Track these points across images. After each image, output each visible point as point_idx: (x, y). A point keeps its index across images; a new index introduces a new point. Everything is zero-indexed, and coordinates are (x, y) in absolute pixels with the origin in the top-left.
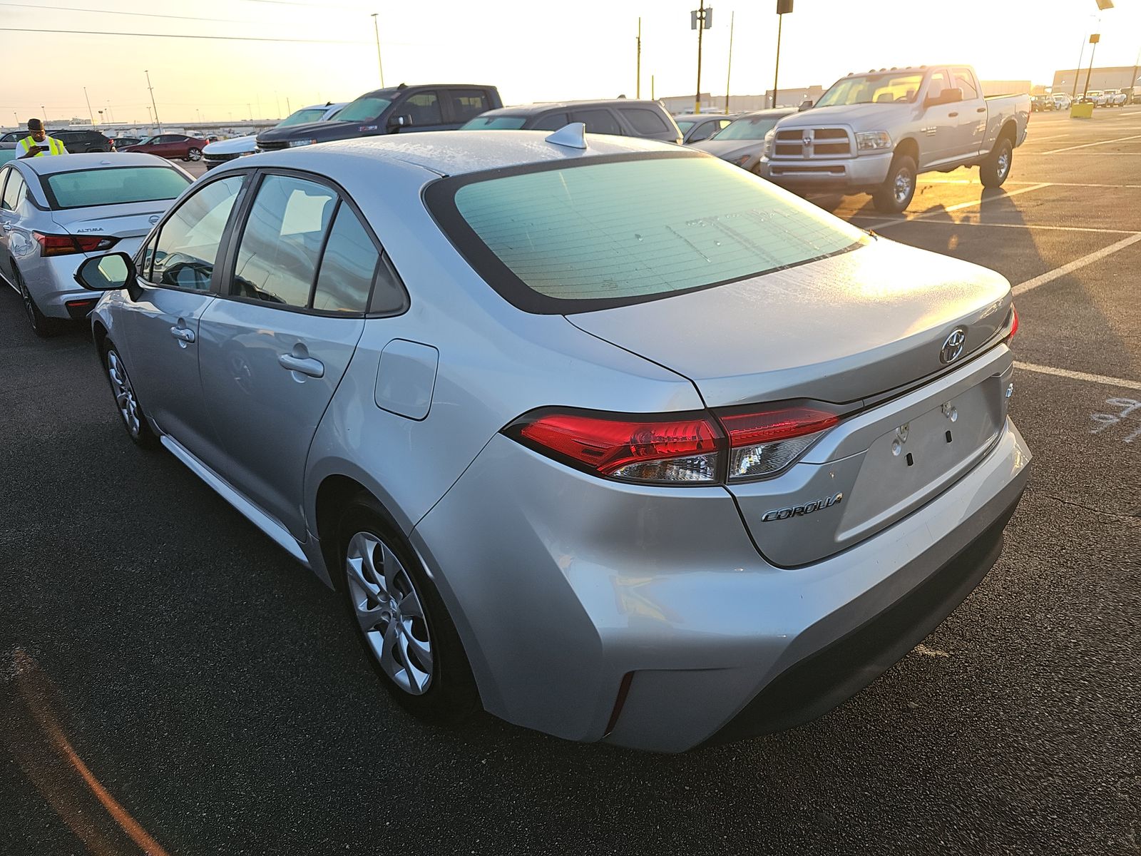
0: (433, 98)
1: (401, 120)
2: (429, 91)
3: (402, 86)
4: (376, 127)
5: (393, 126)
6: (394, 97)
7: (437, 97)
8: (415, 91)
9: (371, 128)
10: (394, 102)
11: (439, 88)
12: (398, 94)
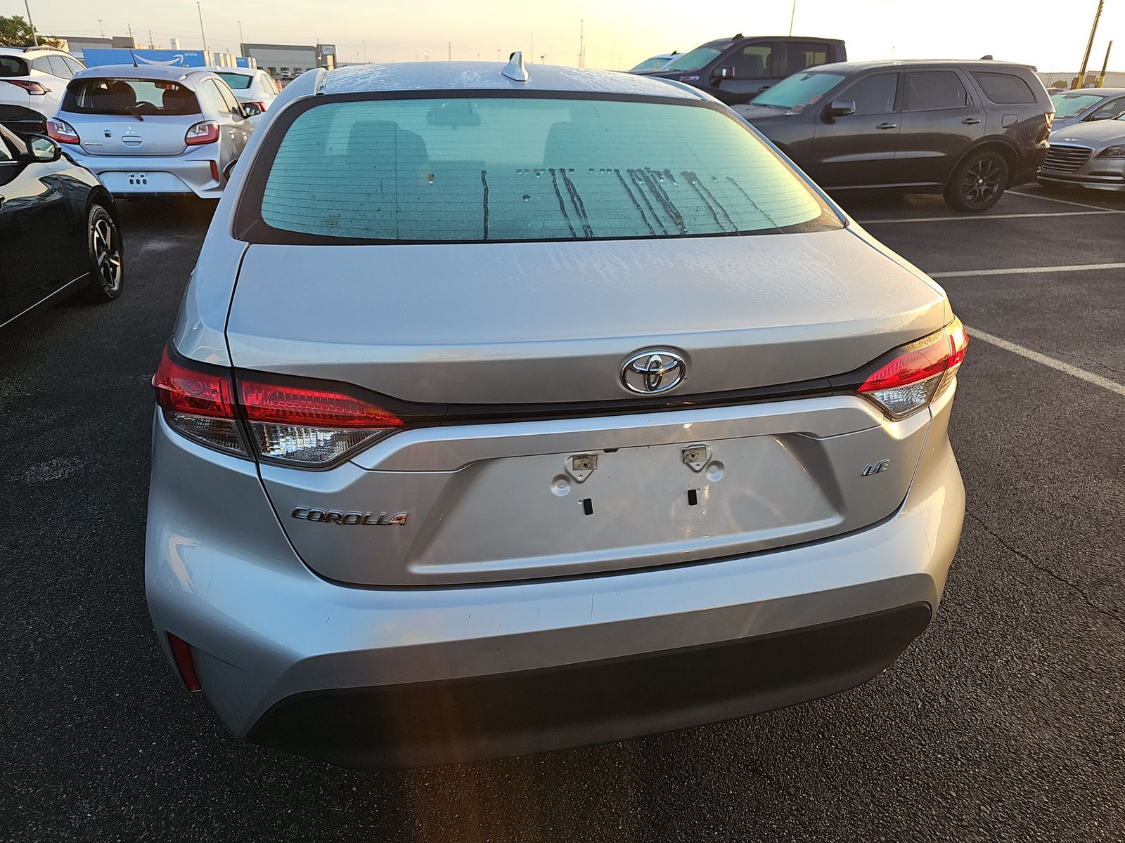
0: (768, 51)
1: (724, 71)
2: (764, 43)
3: (739, 36)
4: (698, 78)
5: (716, 77)
6: (726, 47)
7: (772, 50)
8: (749, 43)
9: (692, 78)
10: (724, 53)
11: (776, 40)
12: (732, 44)
